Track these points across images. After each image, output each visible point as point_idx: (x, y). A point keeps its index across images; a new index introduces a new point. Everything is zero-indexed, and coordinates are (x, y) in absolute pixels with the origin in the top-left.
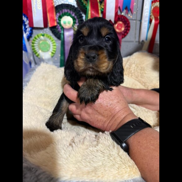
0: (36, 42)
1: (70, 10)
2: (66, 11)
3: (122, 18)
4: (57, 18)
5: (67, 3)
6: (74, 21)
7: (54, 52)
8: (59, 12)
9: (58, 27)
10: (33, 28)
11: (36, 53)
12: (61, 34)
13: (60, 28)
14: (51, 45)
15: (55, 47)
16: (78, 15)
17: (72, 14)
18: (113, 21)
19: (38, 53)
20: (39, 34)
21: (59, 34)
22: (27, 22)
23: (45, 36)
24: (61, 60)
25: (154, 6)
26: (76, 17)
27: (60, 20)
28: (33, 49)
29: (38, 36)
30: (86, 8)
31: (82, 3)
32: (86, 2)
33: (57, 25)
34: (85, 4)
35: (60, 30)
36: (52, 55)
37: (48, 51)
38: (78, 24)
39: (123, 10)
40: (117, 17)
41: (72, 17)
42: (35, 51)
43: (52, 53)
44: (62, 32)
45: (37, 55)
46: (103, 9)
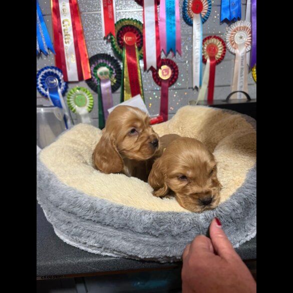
0: (71, 97)
1: (106, 60)
2: (101, 61)
3: (167, 62)
4: (92, 70)
5: (103, 53)
6: (111, 71)
7: (91, 107)
8: (94, 64)
9: (94, 79)
10: (67, 83)
11: (72, 108)
12: (97, 86)
13: (96, 80)
14: (88, 99)
15: (92, 101)
16: (114, 64)
17: (109, 63)
18: (155, 67)
19: (74, 108)
20: (75, 89)
21: (95, 87)
22: (61, 77)
23: (82, 89)
24: (99, 115)
25: (208, 43)
26: (112, 67)
27: (96, 72)
28: (69, 104)
29: (73, 90)
30: (122, 57)
31: (118, 52)
32: (121, 50)
33: (92, 78)
34: (121, 53)
35: (97, 82)
36: (89, 110)
37: (84, 105)
38: (115, 74)
39: (168, 53)
40: (160, 62)
41: (108, 68)
42: (71, 106)
43: (89, 108)
44: (99, 84)
45: (73, 110)
46: (142, 55)
